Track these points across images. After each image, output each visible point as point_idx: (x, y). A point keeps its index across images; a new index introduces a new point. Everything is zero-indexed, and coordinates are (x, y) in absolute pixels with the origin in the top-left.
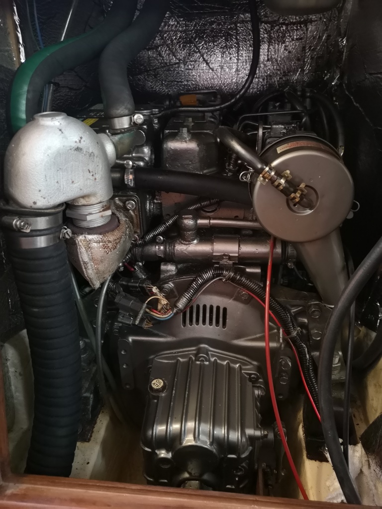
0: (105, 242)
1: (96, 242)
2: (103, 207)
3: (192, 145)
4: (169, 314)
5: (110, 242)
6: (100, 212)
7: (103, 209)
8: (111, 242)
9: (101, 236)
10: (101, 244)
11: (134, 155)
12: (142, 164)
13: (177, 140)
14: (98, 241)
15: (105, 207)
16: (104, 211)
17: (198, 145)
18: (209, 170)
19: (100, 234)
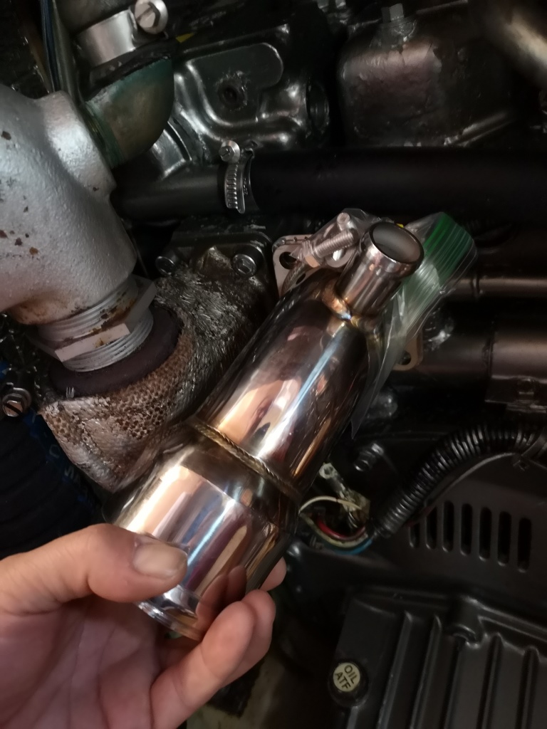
0: (121, 413)
1: (97, 416)
2: (104, 316)
3: (421, 56)
4: (361, 540)
5: (135, 411)
6: (96, 332)
7: (102, 322)
8: (140, 411)
9: (105, 401)
10: (112, 419)
11: (264, 116)
12: (284, 138)
13: (376, 50)
14: (101, 414)
15: (111, 316)
16: (106, 326)
17: (438, 53)
18: (483, 124)
19: (103, 394)
